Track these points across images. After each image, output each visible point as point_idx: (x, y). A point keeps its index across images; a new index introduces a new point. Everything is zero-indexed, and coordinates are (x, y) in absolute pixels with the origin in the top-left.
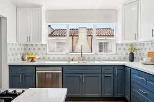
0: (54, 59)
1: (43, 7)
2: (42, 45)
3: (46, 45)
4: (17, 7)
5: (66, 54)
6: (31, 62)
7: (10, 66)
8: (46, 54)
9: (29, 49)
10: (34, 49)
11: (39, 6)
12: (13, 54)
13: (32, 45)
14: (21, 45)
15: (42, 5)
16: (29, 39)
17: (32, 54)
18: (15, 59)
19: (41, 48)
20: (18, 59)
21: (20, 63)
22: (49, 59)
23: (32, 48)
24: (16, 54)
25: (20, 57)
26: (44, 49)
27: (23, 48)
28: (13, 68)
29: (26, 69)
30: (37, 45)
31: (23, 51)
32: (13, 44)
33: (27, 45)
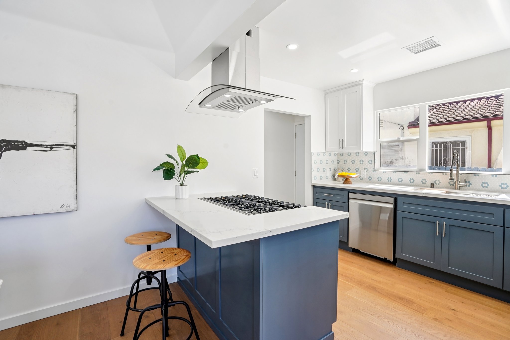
0: (389, 182)
1: (364, 83)
2: (366, 154)
3: (374, 153)
4: (325, 94)
5: (418, 172)
6: (344, 183)
7: (315, 187)
8: (374, 170)
9: (345, 162)
10: (353, 162)
11: (358, 84)
12: (318, 170)
13: (349, 154)
14: (333, 155)
15: (363, 80)
16: (341, 143)
17: (349, 170)
18: (321, 178)
19: (366, 159)
20: (327, 177)
21: (330, 183)
22: (380, 181)
23: (349, 159)
24: (324, 170)
25: (330, 174)
26: (370, 162)
27: (335, 159)
28: (318, 190)
29: (334, 195)
30: (357, 154)
31: (336, 165)
32: (318, 154)
33: (342, 154)
